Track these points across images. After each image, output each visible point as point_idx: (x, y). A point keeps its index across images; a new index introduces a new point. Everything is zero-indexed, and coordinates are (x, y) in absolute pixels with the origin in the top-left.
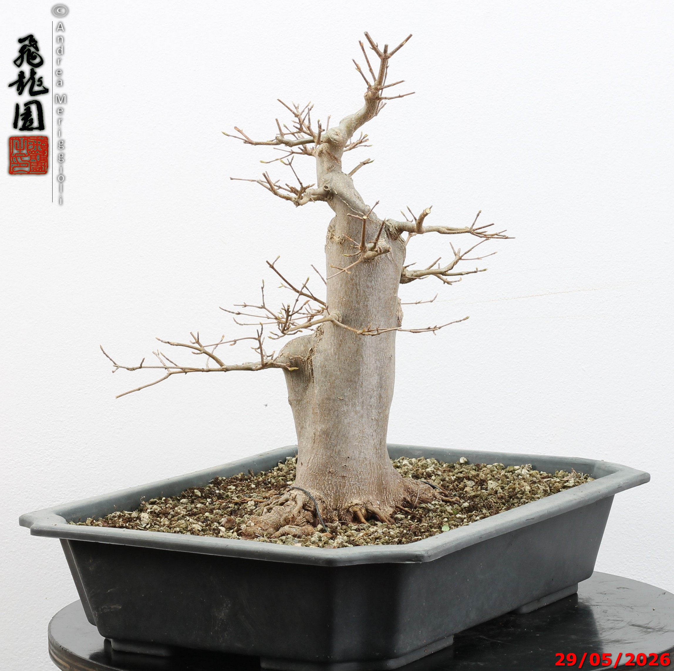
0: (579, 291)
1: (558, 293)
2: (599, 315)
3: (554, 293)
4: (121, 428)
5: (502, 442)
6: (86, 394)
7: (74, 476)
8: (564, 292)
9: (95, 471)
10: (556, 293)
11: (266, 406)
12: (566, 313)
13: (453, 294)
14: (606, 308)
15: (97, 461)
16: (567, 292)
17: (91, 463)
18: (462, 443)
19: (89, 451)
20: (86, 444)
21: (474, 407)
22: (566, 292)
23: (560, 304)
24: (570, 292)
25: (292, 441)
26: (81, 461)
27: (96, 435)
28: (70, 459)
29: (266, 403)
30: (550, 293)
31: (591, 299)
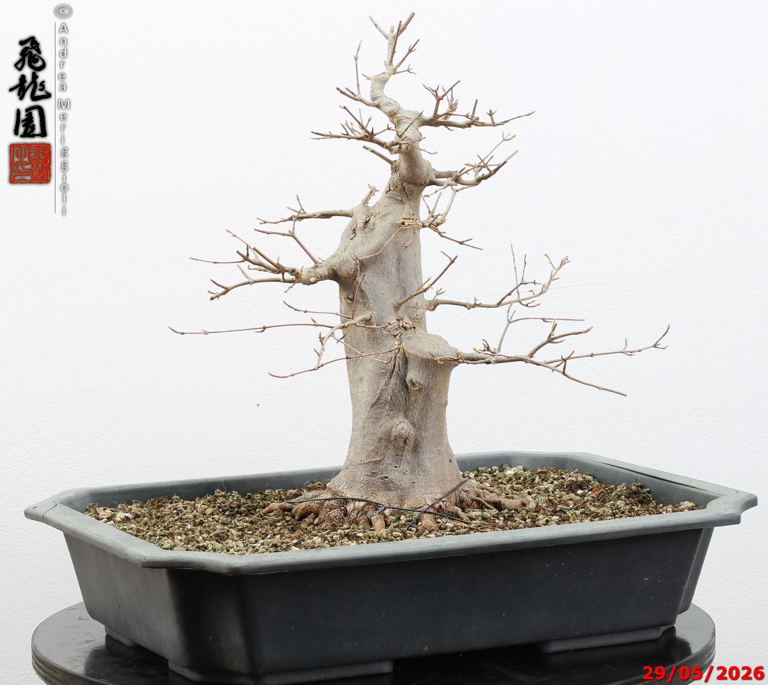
0: (587, 284)
1: (565, 287)
2: (608, 310)
3: (561, 287)
4: (106, 429)
5: (507, 443)
6: (68, 393)
7: (56, 479)
8: (571, 286)
9: (78, 474)
10: (563, 287)
11: (258, 405)
12: (573, 308)
13: (455, 288)
14: (616, 303)
15: (80, 463)
16: (575, 286)
17: (74, 466)
18: (464, 445)
19: (72, 453)
20: (69, 446)
21: (476, 407)
22: (573, 286)
23: (567, 298)
24: (577, 285)
25: (285, 443)
26: (63, 464)
27: (79, 436)
28: (52, 462)
29: (258, 403)
30: (557, 287)
31: (600, 294)
